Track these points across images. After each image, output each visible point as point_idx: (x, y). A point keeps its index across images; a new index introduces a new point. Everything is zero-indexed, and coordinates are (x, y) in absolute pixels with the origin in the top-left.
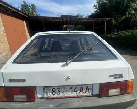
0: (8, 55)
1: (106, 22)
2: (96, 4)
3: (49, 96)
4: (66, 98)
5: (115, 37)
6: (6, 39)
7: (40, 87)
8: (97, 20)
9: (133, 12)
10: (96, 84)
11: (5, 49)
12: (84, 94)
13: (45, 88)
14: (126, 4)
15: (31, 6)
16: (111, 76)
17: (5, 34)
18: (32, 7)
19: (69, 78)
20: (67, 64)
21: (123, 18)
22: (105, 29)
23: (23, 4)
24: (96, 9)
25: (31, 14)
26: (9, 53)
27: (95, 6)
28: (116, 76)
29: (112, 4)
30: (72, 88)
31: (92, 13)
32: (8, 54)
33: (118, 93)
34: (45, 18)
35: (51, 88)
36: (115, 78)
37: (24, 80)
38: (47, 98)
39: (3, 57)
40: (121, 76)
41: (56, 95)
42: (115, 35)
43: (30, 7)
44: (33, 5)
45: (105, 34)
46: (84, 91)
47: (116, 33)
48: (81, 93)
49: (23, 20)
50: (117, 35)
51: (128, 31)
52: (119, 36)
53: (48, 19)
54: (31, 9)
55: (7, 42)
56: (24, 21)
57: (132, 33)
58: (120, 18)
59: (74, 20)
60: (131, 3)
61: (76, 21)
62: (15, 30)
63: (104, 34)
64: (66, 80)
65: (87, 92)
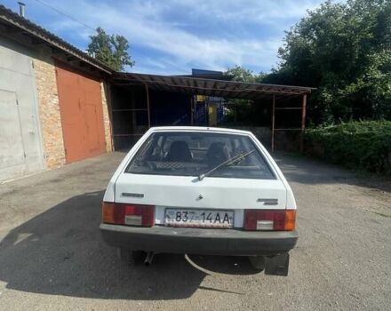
0: (59, 164)
1: (305, 96)
2: (284, 48)
3: (171, 222)
4: (195, 227)
5: (329, 137)
6: (60, 125)
7: (160, 207)
8: (283, 89)
9: (379, 75)
10: (239, 210)
11: (54, 148)
12: (221, 225)
13: (168, 211)
14: (360, 55)
15: (115, 39)
16: (259, 200)
17: (58, 115)
18: (118, 44)
19: (201, 198)
20: (200, 179)
21: (352, 88)
22: (304, 115)
23: (96, 34)
24: (284, 58)
25: (112, 61)
26: (62, 159)
27: (281, 51)
28: (268, 202)
29: (324, 53)
30: (204, 214)
31: (273, 69)
32: (60, 161)
33: (271, 228)
34: (152, 79)
35: (176, 212)
36: (266, 204)
37: (142, 196)
38: (169, 225)
39: (49, 166)
40: (275, 202)
41: (181, 222)
42: (330, 130)
43: (113, 43)
44: (121, 39)
45: (303, 126)
46: (222, 221)
47: (332, 126)
48: (218, 222)
49: (100, 82)
50: (335, 130)
51: (363, 123)
52: (337, 133)
53: (159, 82)
54: (114, 49)
55: (61, 132)
56: (102, 84)
57: (371, 129)
58: (343, 88)
59: (224, 88)
60: (372, 54)
61: (228, 89)
62: (79, 104)
63: (301, 126)
64: (197, 200)
65: (226, 222)
